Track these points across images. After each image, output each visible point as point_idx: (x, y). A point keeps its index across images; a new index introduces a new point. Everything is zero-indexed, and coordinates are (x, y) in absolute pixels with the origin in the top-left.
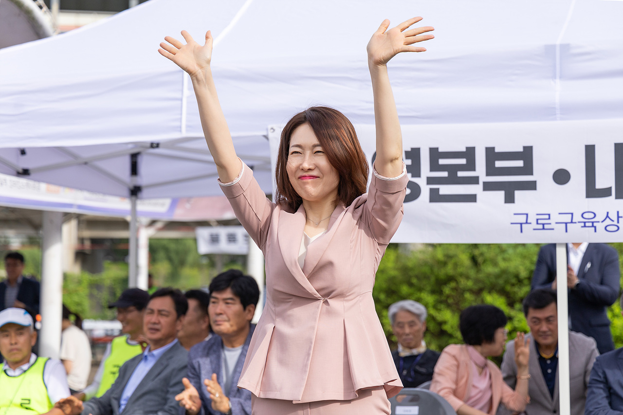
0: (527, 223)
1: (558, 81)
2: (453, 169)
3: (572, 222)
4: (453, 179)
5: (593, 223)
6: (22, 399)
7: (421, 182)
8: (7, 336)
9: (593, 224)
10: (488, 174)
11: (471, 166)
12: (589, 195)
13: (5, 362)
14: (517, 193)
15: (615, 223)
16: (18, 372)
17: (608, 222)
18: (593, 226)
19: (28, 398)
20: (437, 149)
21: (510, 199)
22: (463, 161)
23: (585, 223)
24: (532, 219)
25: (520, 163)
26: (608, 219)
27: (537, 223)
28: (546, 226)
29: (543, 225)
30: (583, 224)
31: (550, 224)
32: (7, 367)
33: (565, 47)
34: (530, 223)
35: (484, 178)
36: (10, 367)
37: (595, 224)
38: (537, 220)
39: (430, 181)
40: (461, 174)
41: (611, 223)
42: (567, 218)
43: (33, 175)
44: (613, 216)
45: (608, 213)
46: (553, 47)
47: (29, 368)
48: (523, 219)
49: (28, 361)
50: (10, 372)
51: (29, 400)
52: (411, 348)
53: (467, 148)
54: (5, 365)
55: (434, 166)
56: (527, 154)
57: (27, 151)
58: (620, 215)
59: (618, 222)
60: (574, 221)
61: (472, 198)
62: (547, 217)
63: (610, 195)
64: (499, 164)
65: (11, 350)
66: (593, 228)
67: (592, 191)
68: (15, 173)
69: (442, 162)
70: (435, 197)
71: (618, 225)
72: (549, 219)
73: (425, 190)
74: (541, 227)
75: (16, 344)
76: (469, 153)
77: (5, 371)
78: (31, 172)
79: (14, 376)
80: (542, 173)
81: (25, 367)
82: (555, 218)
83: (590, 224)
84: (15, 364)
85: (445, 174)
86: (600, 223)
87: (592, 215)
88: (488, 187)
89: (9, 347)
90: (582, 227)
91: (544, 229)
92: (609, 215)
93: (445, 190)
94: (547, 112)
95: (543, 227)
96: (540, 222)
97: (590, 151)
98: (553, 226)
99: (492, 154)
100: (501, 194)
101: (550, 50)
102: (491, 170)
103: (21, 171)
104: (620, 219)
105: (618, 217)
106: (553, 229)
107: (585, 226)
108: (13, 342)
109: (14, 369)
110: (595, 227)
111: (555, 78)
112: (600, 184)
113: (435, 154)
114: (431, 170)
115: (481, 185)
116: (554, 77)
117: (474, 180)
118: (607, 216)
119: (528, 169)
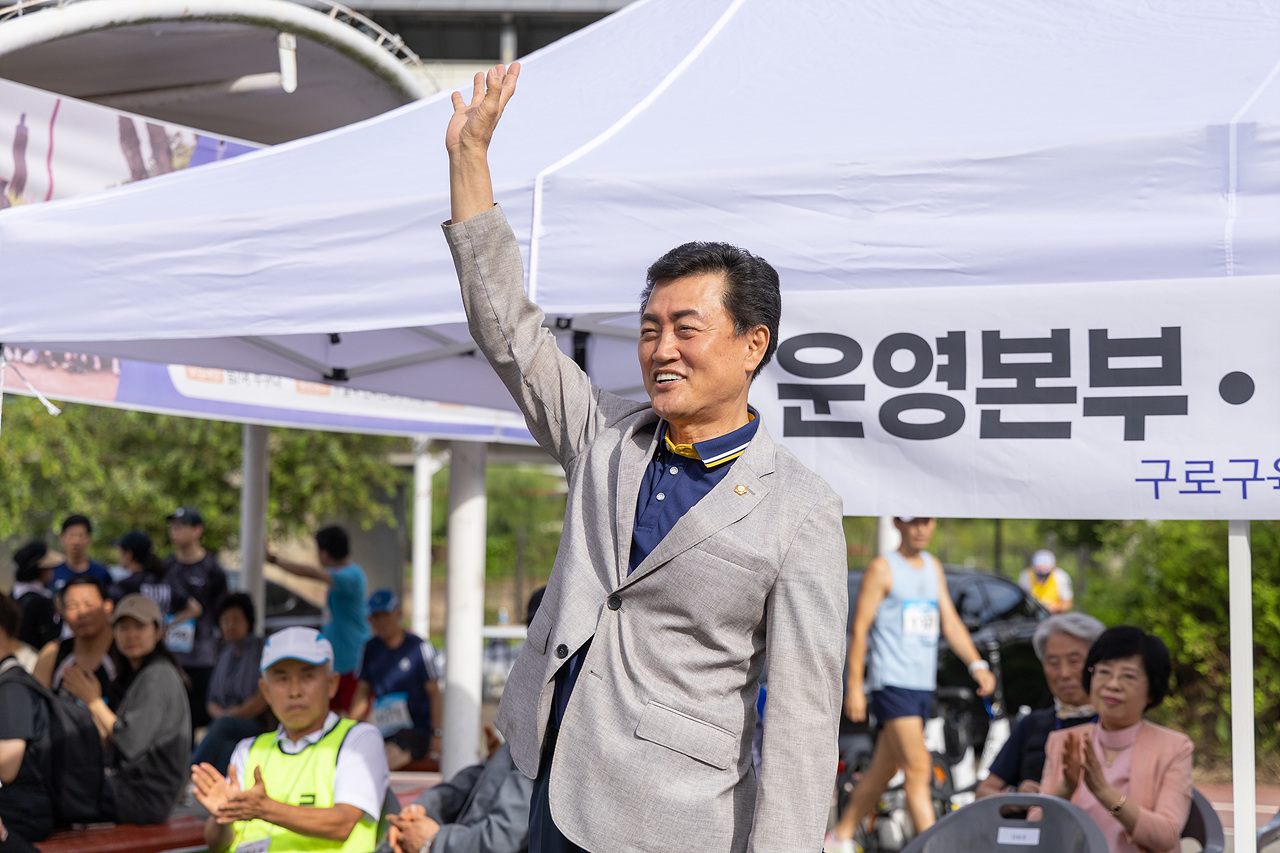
0: (1167, 479)
1: (1232, 196)
2: (1026, 373)
3: (1255, 478)
4: (1027, 394)
6: (303, 796)
7: (966, 397)
8: (284, 679)
10: (1095, 382)
11: (1061, 367)
13: (280, 728)
14: (1151, 421)
16: (300, 744)
19: (311, 793)
20: (998, 333)
21: (1135, 432)
22: (1046, 358)
24: (1178, 472)
25: (1155, 362)
27: (1188, 481)
28: (1205, 487)
29: (1199, 482)
30: (1276, 483)
31: (1213, 481)
32: (283, 737)
33: (1247, 130)
34: (1174, 480)
35: (1085, 391)
36: (288, 737)
38: (1188, 473)
39: (983, 395)
40: (1041, 383)
42: (1247, 471)
43: (352, 381)
46: (1225, 129)
47: (320, 739)
48: (1158, 471)
49: (322, 727)
50: (287, 747)
51: (313, 796)
52: (1077, 704)
53: (1054, 331)
54: (281, 734)
55: (992, 368)
56: (1169, 343)
57: (342, 337)
60: (1259, 476)
61: (1062, 430)
62: (1206, 467)
64: (1115, 363)
65: (291, 708)
68: (320, 377)
69: (1006, 358)
70: (992, 427)
72: (1211, 471)
73: (973, 413)
74: (1194, 487)
75: (299, 696)
76: (1059, 342)
77: (280, 745)
78: (348, 374)
79: (294, 754)
80: (1199, 380)
81: (313, 737)
82: (1223, 469)
84: (297, 734)
85: (1012, 383)
88: (1093, 407)
89: (288, 702)
90: (1275, 488)
91: (1200, 491)
93: (1011, 413)
94: (1207, 259)
95: (1200, 487)
96: (1192, 477)
98: (1218, 485)
99: (1101, 344)
100: (1118, 423)
101: (1216, 136)
102: (1100, 375)
103: (330, 373)
106: (1219, 492)
108: (295, 693)
109: (295, 742)
111: (1228, 192)
113: (993, 343)
114: (986, 376)
115: (1080, 405)
116: (1226, 190)
117: (1067, 395)
119: (1171, 373)
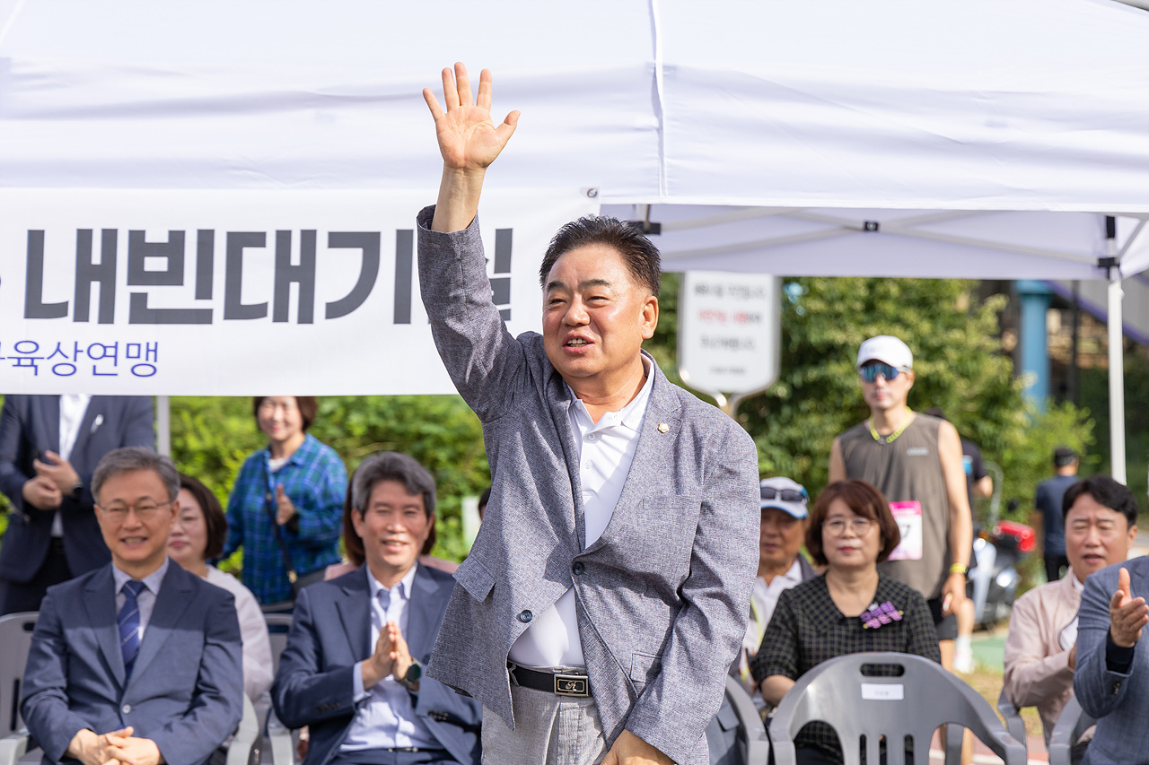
5: (33, 359)
9: (33, 362)
12: (30, 313)
15: (71, 361)
17: (58, 358)
18: (32, 365)
23: (19, 359)
26: (58, 353)
30: (15, 362)
37: (36, 362)
41: (64, 360)
44: (68, 349)
45: (59, 344)
58: (79, 348)
59: (75, 360)
63: (65, 314)
66: (33, 368)
67: (36, 308)
71: (74, 364)
83: (29, 362)
86: (45, 361)
87: (32, 347)
90: (14, 366)
92: (61, 348)
97: (36, 241)
104: (78, 354)
105: (76, 351)
107: (19, 365)
110: (36, 367)
112: (49, 296)
118: (58, 350)
